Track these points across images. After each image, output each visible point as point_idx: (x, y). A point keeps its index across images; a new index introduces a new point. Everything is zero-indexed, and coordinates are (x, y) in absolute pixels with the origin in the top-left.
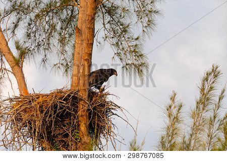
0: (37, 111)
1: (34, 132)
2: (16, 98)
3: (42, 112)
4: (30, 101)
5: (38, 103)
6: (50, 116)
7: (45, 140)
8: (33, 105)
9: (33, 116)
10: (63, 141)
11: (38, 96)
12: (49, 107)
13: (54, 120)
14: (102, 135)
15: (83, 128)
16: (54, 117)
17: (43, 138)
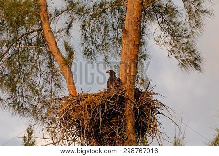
0: (85, 111)
1: (83, 131)
2: (66, 97)
3: (90, 111)
4: (78, 101)
5: (86, 103)
6: (98, 115)
7: (93, 138)
8: (81, 104)
9: (81, 115)
10: (110, 139)
11: (86, 96)
12: (97, 107)
13: (101, 119)
14: (147, 133)
15: (129, 126)
16: (102, 116)
17: (91, 136)
